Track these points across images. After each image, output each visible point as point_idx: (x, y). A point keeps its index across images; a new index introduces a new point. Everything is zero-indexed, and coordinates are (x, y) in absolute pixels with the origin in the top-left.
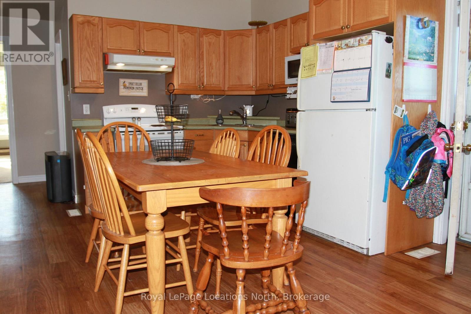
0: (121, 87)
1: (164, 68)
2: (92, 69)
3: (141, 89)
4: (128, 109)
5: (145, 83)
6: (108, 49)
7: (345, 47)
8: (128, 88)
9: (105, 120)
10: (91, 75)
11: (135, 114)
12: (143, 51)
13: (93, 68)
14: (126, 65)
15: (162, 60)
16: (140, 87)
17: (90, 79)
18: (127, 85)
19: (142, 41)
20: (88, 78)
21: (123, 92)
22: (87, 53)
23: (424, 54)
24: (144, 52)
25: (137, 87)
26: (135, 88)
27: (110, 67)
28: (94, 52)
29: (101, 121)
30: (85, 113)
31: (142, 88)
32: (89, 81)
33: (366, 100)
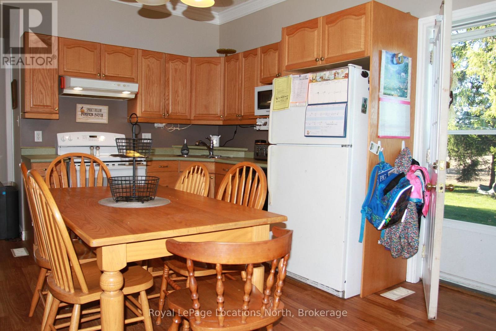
0: (79, 113)
1: (126, 94)
2: (45, 93)
3: (101, 115)
4: (86, 137)
5: (105, 110)
6: (64, 71)
7: (320, 80)
8: (86, 114)
9: (59, 149)
10: (44, 98)
11: (93, 142)
12: (103, 76)
13: (47, 93)
14: (84, 89)
15: (124, 86)
16: (100, 113)
17: (43, 103)
18: (86, 111)
19: (103, 64)
20: (41, 102)
21: (80, 118)
22: (40, 75)
23: (398, 90)
24: (105, 76)
25: (96, 113)
26: (94, 115)
27: (66, 91)
28: (48, 74)
29: (54, 149)
30: (36, 140)
31: (102, 115)
32: (42, 106)
33: (342, 136)
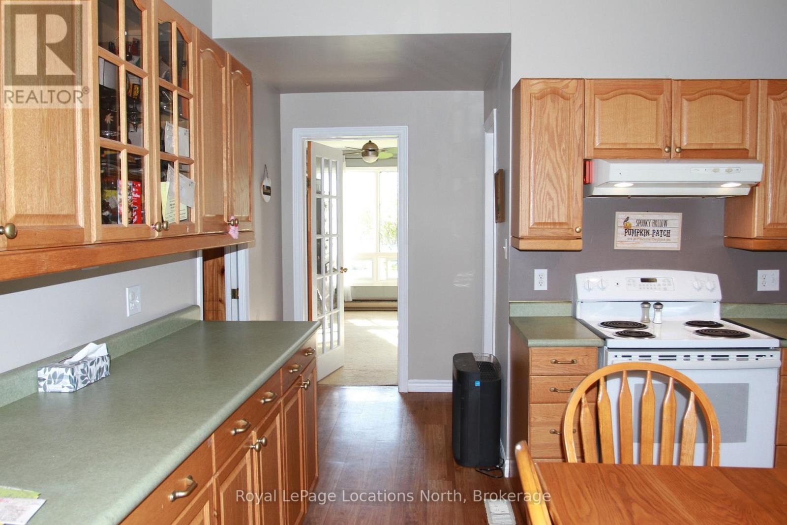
0: (619, 230)
1: (728, 189)
2: (558, 197)
3: (666, 233)
4: (634, 281)
5: (674, 221)
6: (595, 149)
8: (634, 231)
9: (579, 306)
10: (556, 209)
11: (651, 293)
12: (677, 150)
13: (561, 196)
14: (637, 185)
15: (729, 171)
16: (663, 229)
17: (553, 219)
18: (634, 225)
19: (675, 126)
20: (549, 217)
21: (622, 242)
22: (548, 161)
24: (682, 150)
25: (656, 229)
26: (651, 233)
27: (597, 191)
28: (564, 158)
29: (570, 306)
30: (537, 287)
31: (669, 232)
32: (550, 224)
